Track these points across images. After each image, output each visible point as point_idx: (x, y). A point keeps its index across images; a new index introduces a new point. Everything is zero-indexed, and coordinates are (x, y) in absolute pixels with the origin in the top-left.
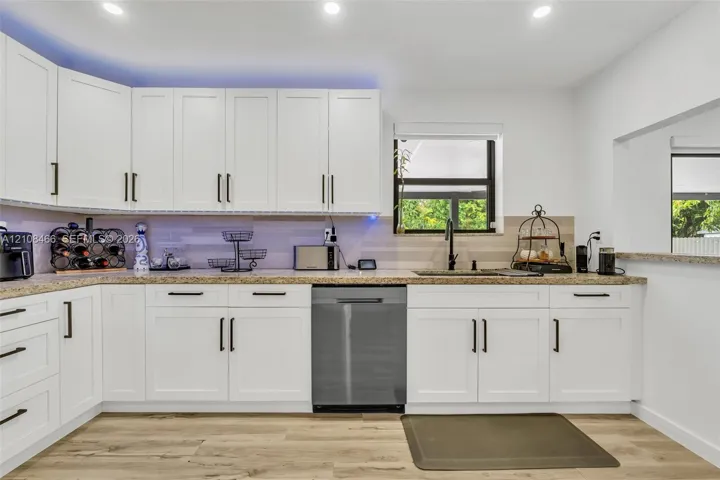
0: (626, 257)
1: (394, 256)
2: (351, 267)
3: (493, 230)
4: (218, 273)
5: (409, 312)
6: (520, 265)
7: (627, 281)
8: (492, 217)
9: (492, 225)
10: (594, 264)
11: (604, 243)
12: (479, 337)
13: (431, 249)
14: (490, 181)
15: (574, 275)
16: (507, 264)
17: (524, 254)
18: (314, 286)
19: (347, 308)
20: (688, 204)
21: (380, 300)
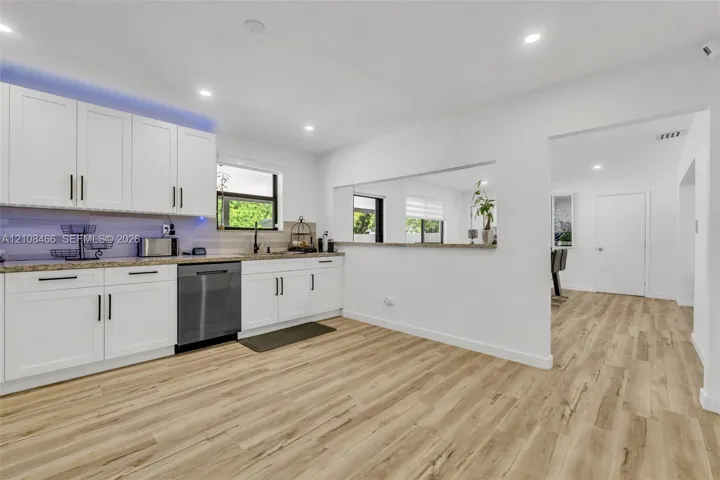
0: (338, 244)
1: (217, 246)
2: (185, 254)
3: (276, 229)
4: (63, 262)
5: (243, 277)
6: (293, 249)
7: (339, 254)
8: (276, 221)
9: (276, 226)
10: (325, 248)
11: (329, 237)
12: (279, 287)
13: (242, 240)
14: (274, 199)
15: (318, 253)
16: (286, 249)
17: (295, 243)
18: (179, 265)
19: (204, 278)
20: (362, 214)
21: (225, 271)
